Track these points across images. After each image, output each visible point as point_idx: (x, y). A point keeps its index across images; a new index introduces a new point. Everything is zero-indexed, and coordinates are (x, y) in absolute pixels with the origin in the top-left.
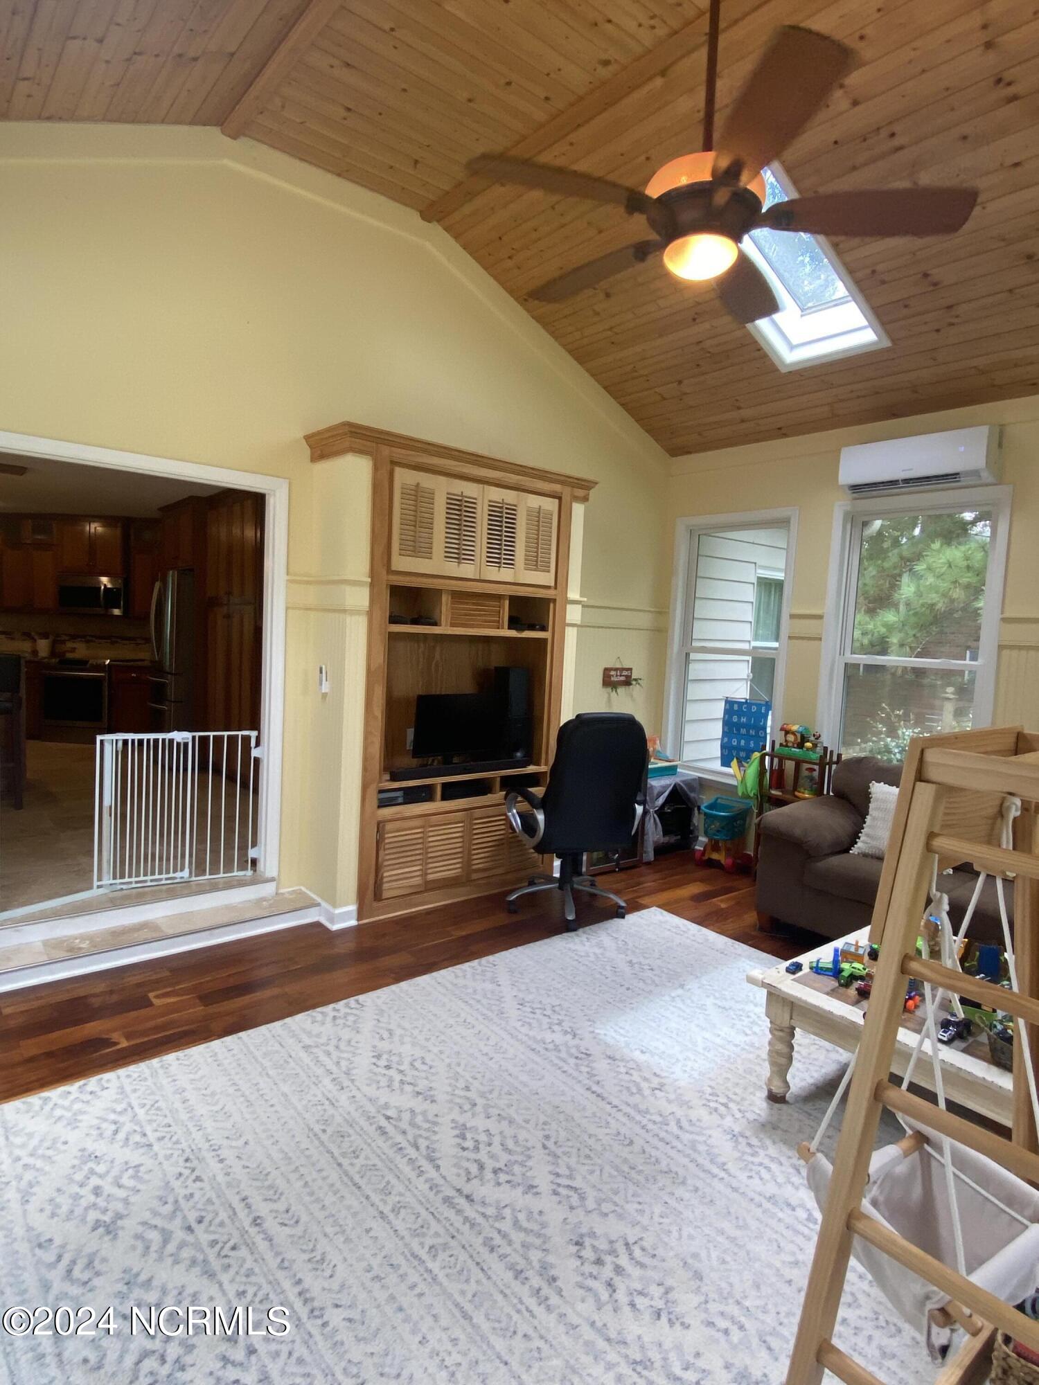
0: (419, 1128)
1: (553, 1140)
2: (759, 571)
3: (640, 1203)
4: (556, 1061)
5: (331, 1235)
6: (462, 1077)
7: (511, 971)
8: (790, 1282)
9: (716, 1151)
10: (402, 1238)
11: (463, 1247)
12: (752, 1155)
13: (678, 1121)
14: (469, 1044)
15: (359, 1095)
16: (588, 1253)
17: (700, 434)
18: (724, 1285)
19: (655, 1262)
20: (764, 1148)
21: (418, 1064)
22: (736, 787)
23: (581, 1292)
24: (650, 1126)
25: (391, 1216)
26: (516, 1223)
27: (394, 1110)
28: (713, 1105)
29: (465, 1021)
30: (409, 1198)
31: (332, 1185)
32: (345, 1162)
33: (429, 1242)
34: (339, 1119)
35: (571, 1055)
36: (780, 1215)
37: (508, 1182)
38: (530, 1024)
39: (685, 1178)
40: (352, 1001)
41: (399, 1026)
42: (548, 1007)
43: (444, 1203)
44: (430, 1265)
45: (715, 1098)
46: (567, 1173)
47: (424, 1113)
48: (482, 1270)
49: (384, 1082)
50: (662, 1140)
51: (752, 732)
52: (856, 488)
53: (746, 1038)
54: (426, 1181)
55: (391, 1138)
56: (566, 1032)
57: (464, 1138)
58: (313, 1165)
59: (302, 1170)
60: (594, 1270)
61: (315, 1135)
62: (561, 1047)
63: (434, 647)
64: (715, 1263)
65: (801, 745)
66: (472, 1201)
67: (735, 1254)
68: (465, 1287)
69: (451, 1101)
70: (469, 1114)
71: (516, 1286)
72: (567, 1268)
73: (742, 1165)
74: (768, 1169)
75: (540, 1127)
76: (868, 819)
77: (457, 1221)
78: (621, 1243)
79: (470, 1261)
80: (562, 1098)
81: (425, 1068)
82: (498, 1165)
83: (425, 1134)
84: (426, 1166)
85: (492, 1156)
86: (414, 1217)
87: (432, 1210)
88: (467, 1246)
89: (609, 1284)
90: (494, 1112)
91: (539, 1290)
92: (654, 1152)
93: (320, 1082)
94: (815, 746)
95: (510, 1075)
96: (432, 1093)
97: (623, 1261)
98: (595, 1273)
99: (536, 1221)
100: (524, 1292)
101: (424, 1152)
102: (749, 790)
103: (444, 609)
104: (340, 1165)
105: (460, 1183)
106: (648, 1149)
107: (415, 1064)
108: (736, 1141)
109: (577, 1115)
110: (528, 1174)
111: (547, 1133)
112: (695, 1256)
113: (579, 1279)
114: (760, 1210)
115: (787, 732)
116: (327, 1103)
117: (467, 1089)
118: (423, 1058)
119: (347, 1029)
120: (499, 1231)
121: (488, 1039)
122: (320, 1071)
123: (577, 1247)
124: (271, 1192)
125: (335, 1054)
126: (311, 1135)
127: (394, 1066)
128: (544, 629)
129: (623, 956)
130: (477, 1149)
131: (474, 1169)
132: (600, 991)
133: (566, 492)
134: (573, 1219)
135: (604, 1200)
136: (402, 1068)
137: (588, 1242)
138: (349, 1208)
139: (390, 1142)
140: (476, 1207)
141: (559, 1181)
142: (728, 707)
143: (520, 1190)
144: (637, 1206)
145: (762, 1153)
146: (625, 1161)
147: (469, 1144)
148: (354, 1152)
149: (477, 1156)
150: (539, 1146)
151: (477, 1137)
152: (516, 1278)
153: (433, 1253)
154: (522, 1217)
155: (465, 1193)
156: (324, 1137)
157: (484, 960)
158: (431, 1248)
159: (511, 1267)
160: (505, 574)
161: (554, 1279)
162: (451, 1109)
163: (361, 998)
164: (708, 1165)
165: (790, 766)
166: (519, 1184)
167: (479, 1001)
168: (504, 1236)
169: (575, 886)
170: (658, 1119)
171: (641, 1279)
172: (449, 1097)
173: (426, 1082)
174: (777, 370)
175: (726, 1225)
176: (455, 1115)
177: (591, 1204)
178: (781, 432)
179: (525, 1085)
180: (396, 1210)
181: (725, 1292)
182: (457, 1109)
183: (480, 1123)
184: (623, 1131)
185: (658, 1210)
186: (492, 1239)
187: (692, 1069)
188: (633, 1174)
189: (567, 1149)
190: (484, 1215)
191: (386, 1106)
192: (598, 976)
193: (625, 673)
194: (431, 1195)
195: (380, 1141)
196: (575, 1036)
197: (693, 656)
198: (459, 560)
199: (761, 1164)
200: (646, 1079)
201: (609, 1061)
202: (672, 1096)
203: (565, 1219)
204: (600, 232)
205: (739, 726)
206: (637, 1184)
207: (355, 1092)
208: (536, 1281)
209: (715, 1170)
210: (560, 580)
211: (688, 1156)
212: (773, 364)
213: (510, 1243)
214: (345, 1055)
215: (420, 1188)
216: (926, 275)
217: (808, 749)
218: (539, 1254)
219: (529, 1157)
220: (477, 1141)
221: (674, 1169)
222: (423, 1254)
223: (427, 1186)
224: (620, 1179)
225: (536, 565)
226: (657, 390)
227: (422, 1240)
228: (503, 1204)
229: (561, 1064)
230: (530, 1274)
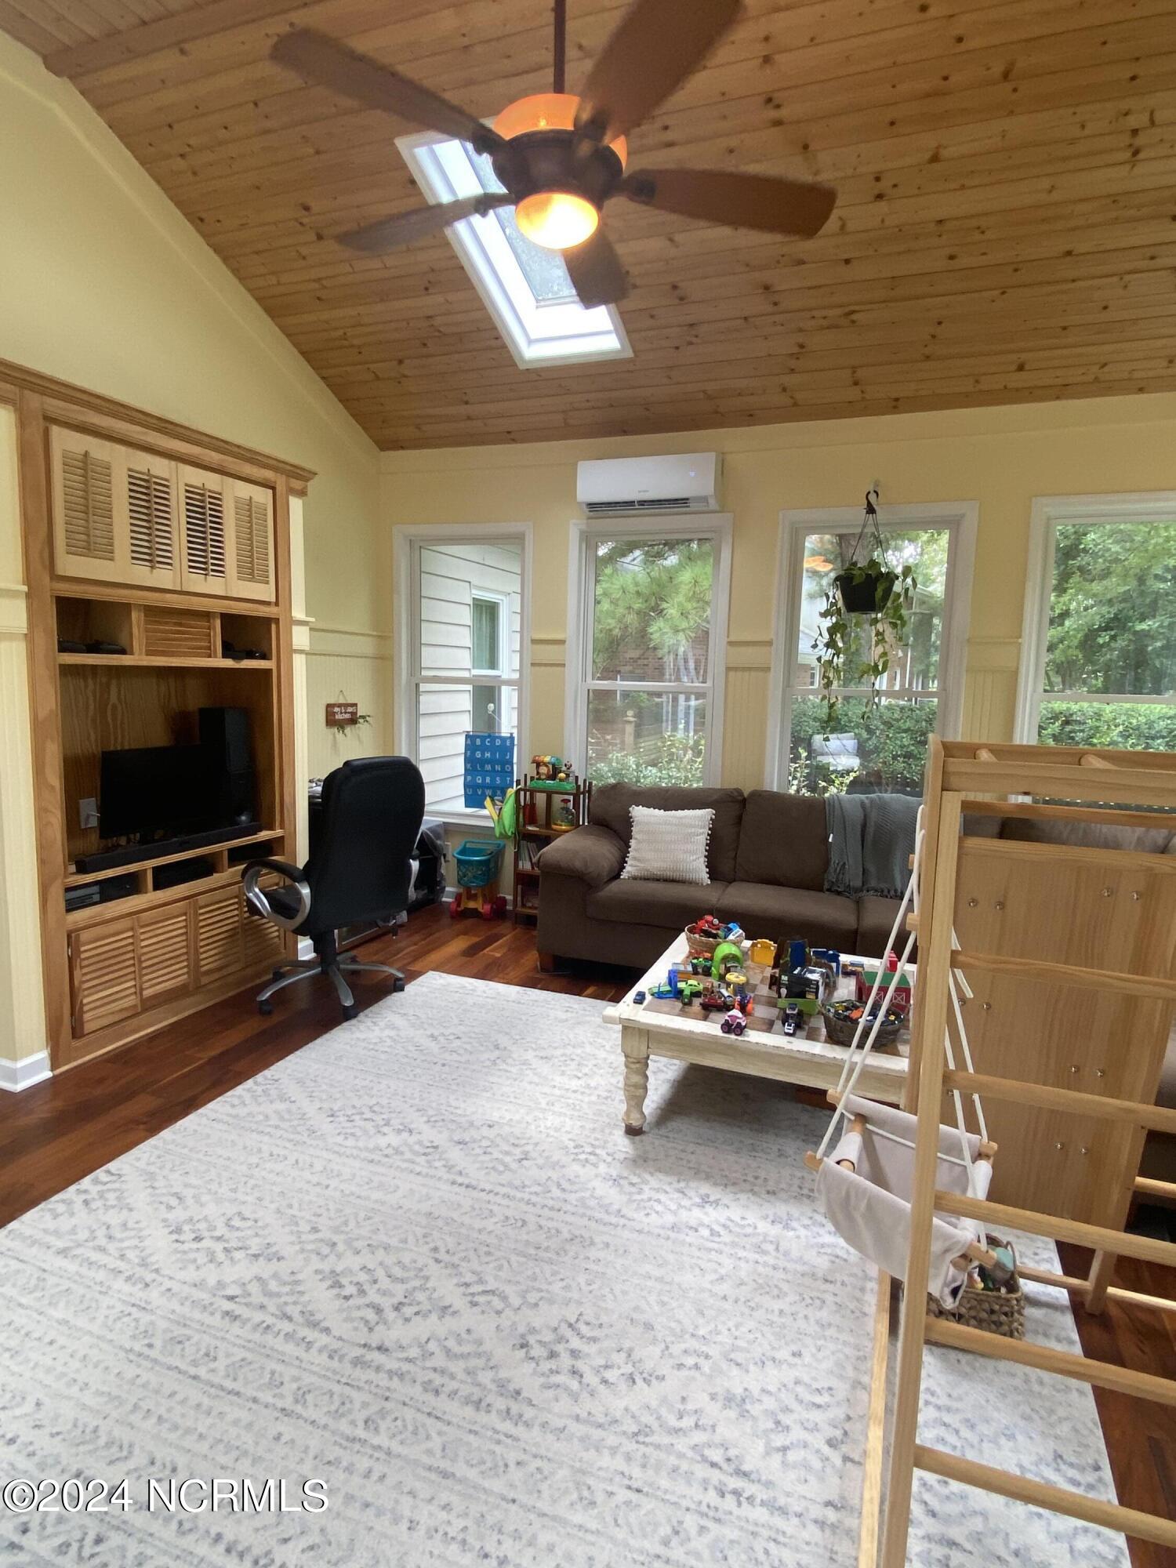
0: (278, 1295)
1: (443, 1250)
2: (474, 591)
3: (562, 1280)
4: (404, 1165)
5: (231, 1465)
6: (303, 1218)
7: (300, 1082)
8: (725, 1298)
9: (607, 1201)
10: (325, 1427)
11: (404, 1404)
12: (639, 1193)
13: (559, 1185)
14: (289, 1179)
15: (176, 1287)
16: (537, 1351)
17: (418, 427)
18: (673, 1325)
19: (605, 1331)
20: (646, 1182)
21: (236, 1222)
22: (493, 828)
23: (550, 1393)
24: (534, 1199)
25: (299, 1409)
26: (448, 1352)
27: (234, 1286)
28: (583, 1157)
29: (271, 1155)
30: (308, 1379)
31: (199, 1406)
32: (202, 1372)
33: (360, 1417)
34: (162, 1324)
35: (416, 1153)
36: (688, 1239)
37: (417, 1313)
38: (353, 1135)
39: (591, 1238)
40: (100, 1173)
41: (186, 1185)
42: (366, 1110)
43: (356, 1365)
44: (376, 1441)
45: (581, 1150)
46: (475, 1278)
47: (275, 1276)
48: (437, 1418)
49: (202, 1259)
50: (552, 1209)
51: (498, 768)
52: (592, 506)
53: (580, 1082)
54: (320, 1351)
55: (248, 1320)
56: (399, 1131)
57: (338, 1285)
58: (157, 1392)
59: (144, 1405)
60: (552, 1364)
61: (140, 1355)
62: (401, 1149)
63: (108, 685)
64: (657, 1308)
65: (553, 776)
66: (387, 1350)
67: (669, 1292)
68: (430, 1445)
69: (302, 1250)
70: (332, 1257)
71: (483, 1418)
72: (523, 1376)
73: (635, 1205)
74: (658, 1201)
75: (421, 1242)
76: (633, 843)
77: (382, 1379)
78: (564, 1326)
79: (419, 1416)
80: (430, 1203)
81: (250, 1223)
82: (395, 1301)
83: (290, 1299)
84: (311, 1335)
85: (384, 1293)
86: (326, 1397)
87: (344, 1380)
88: (407, 1400)
89: (574, 1372)
90: (359, 1244)
91: (508, 1411)
92: (550, 1224)
93: (109, 1288)
94: (568, 775)
95: (359, 1197)
96: (274, 1249)
97: (575, 1343)
98: (554, 1367)
99: (469, 1342)
100: (493, 1419)
101: (301, 1320)
102: (507, 829)
103: (135, 631)
104: (195, 1377)
105: (362, 1336)
106: (543, 1222)
107: (233, 1223)
108: (619, 1184)
109: (455, 1215)
110: (435, 1295)
111: (432, 1245)
112: (636, 1309)
113: (542, 1380)
114: (670, 1243)
115: (538, 764)
116: (134, 1310)
117: (315, 1230)
118: (240, 1213)
119: (112, 1211)
120: (435, 1370)
121: (311, 1166)
122: (101, 1275)
123: (524, 1350)
124: (114, 1449)
125: (112, 1247)
126: (132, 1357)
127: (206, 1234)
128: (265, 656)
129: (422, 1031)
130: (362, 1292)
131: (371, 1315)
132: (415, 1076)
133: (281, 482)
134: (506, 1323)
135: (526, 1291)
136: (217, 1233)
137: (532, 1340)
138: (236, 1422)
139: (249, 1326)
140: (394, 1354)
141: (471, 1290)
142: (469, 742)
143: (434, 1317)
144: (561, 1284)
145: (646, 1188)
146: (528, 1243)
147: (350, 1290)
148: (207, 1355)
149: (367, 1300)
150: (431, 1262)
151: (355, 1280)
152: (478, 1409)
153: (372, 1428)
154: (451, 1343)
155: (374, 1345)
156: (153, 1353)
157: (259, 1077)
158: (366, 1422)
159: (467, 1401)
160: (213, 585)
161: (518, 1393)
162: (307, 1260)
163: (112, 1166)
164: (606, 1218)
165: (540, 799)
166: (430, 1311)
167: (277, 1127)
168: (443, 1372)
169: (342, 966)
170: (538, 1189)
171: (600, 1352)
172: (297, 1247)
173: (257, 1240)
174: (515, 365)
175: (647, 1268)
176: (316, 1263)
177: (516, 1301)
178: (509, 437)
179: (383, 1203)
180: (300, 1397)
181: (678, 1330)
182: (314, 1257)
183: (352, 1262)
184: (509, 1213)
185: (582, 1279)
186: (430, 1381)
187: (547, 1128)
188: (542, 1254)
189: (463, 1254)
190: (409, 1360)
191: (221, 1285)
192: (405, 1060)
193: (350, 710)
194: (335, 1364)
195: (236, 1329)
196: (411, 1131)
197: (423, 687)
198: (152, 563)
199: (650, 1199)
200: (507, 1153)
201: (461, 1146)
202: (541, 1161)
203: (498, 1327)
204: (318, 152)
205: (483, 762)
206: (551, 1262)
207: (168, 1284)
208: (500, 1404)
209: (614, 1220)
210: (282, 595)
211: (583, 1215)
212: (511, 357)
213: (452, 1377)
214: (126, 1244)
215: (317, 1362)
216: (675, 287)
217: (561, 780)
218: (490, 1374)
219: (427, 1278)
220: (358, 1283)
221: (577, 1233)
222: (360, 1433)
223: (325, 1356)
224: (531, 1264)
225: (252, 574)
226: (372, 366)
227: (351, 1417)
228: (424, 1339)
229: (411, 1166)
230: (489, 1399)
